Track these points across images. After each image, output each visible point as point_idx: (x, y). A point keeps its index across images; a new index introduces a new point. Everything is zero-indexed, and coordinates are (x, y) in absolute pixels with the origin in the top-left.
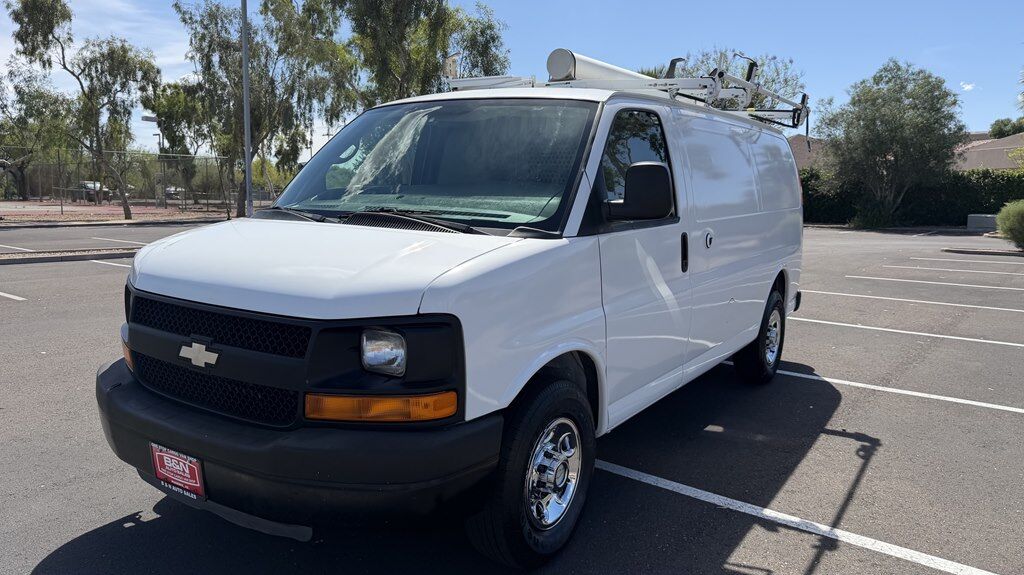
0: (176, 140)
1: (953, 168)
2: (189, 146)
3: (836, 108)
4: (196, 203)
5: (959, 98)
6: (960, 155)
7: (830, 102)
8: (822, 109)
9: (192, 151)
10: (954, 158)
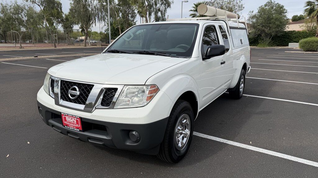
3: (254, 13)
5: (287, 11)
6: (287, 27)
8: (250, 14)
10: (286, 28)
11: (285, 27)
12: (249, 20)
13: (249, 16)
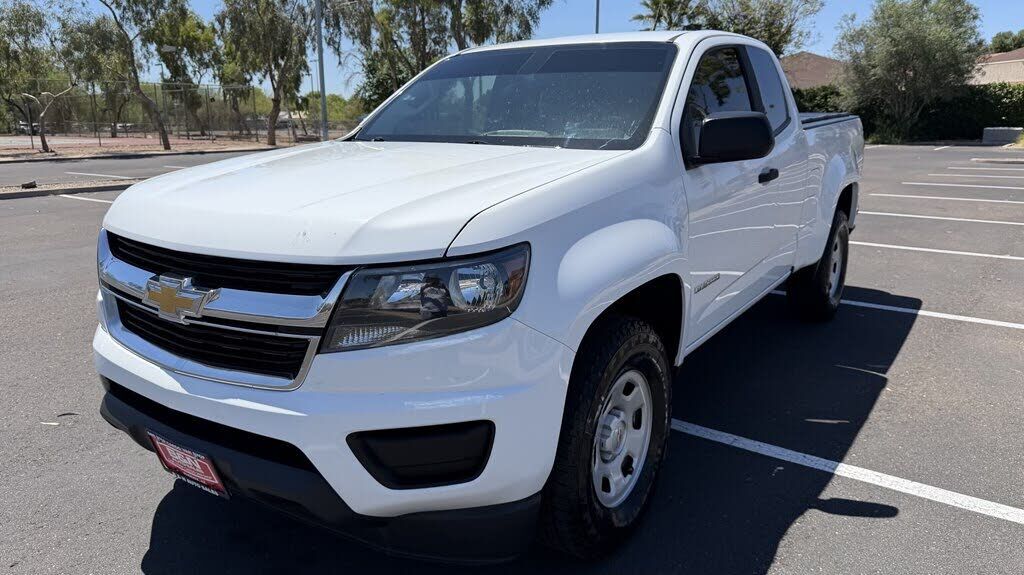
0: (178, 70)
1: (972, 82)
2: (192, 75)
3: (858, 25)
4: (203, 134)
5: (980, 12)
6: (979, 70)
7: (853, 18)
8: (844, 25)
9: (195, 81)
10: (974, 73)
11: (969, 72)
12: (840, 46)
13: (839, 33)
